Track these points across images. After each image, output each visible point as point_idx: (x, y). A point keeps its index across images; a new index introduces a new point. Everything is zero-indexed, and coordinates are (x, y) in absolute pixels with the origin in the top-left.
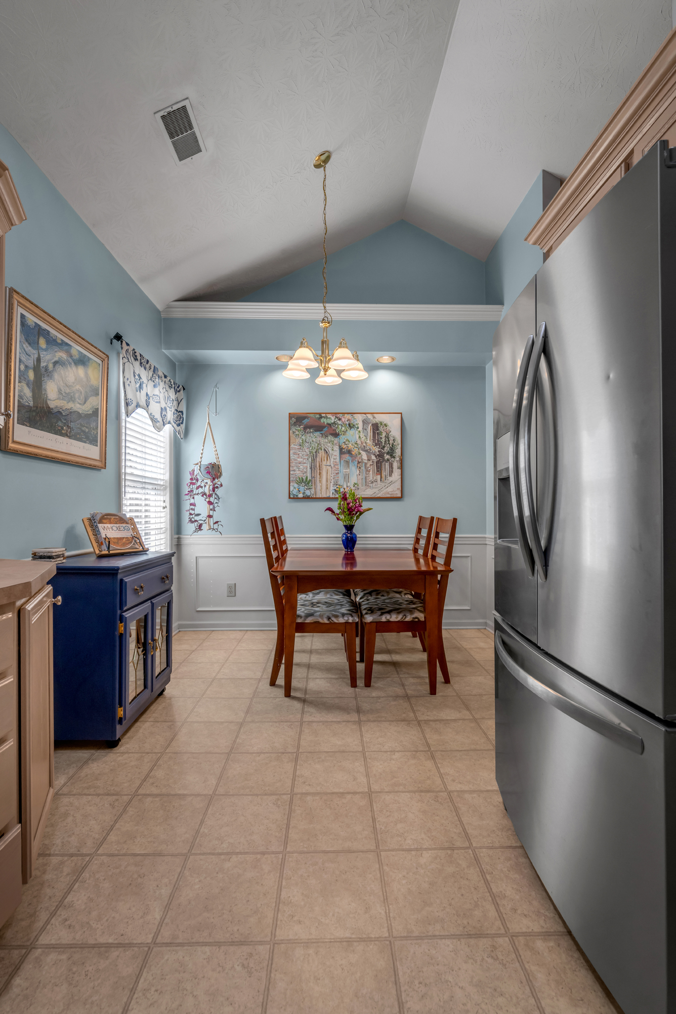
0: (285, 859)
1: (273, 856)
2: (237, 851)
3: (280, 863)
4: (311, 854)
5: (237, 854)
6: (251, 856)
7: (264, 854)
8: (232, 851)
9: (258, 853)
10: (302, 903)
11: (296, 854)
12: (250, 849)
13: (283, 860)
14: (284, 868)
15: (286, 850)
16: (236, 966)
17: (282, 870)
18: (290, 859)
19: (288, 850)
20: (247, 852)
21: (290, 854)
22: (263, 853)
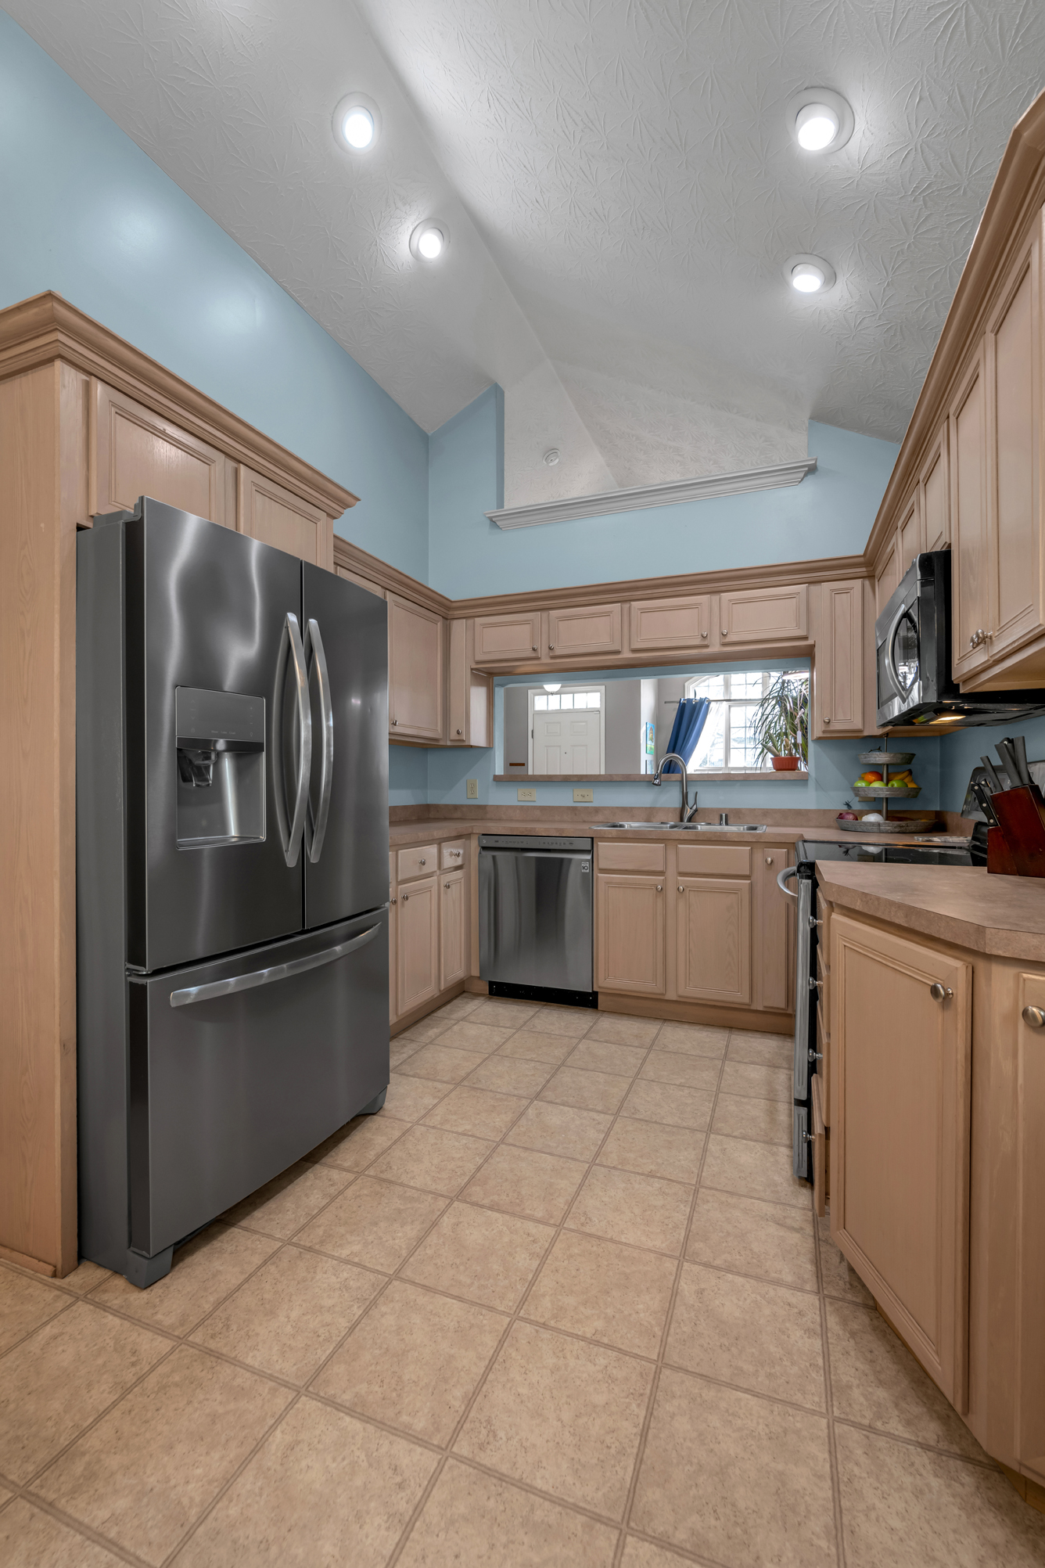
0: (518, 1306)
1: (532, 1318)
2: (583, 1343)
3: (526, 1303)
4: (480, 1302)
5: (583, 1339)
6: (563, 1328)
7: (544, 1324)
8: (591, 1346)
9: (553, 1329)
10: (518, 1249)
11: (500, 1309)
12: (562, 1340)
13: (520, 1307)
14: (524, 1295)
15: (511, 1321)
16: (597, 1221)
17: (528, 1292)
18: (511, 1304)
19: (509, 1319)
20: (568, 1336)
21: (508, 1311)
22: (544, 1326)
